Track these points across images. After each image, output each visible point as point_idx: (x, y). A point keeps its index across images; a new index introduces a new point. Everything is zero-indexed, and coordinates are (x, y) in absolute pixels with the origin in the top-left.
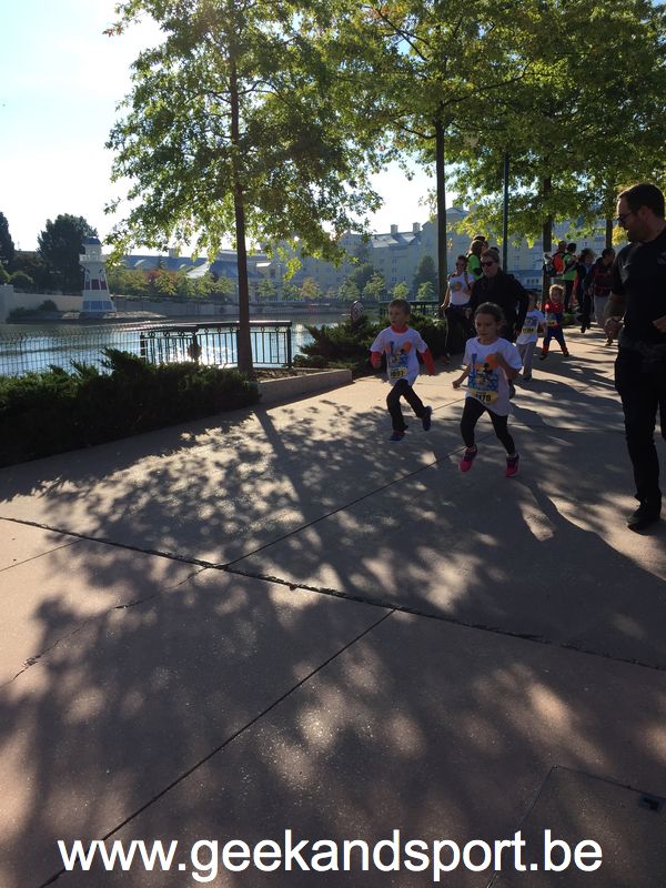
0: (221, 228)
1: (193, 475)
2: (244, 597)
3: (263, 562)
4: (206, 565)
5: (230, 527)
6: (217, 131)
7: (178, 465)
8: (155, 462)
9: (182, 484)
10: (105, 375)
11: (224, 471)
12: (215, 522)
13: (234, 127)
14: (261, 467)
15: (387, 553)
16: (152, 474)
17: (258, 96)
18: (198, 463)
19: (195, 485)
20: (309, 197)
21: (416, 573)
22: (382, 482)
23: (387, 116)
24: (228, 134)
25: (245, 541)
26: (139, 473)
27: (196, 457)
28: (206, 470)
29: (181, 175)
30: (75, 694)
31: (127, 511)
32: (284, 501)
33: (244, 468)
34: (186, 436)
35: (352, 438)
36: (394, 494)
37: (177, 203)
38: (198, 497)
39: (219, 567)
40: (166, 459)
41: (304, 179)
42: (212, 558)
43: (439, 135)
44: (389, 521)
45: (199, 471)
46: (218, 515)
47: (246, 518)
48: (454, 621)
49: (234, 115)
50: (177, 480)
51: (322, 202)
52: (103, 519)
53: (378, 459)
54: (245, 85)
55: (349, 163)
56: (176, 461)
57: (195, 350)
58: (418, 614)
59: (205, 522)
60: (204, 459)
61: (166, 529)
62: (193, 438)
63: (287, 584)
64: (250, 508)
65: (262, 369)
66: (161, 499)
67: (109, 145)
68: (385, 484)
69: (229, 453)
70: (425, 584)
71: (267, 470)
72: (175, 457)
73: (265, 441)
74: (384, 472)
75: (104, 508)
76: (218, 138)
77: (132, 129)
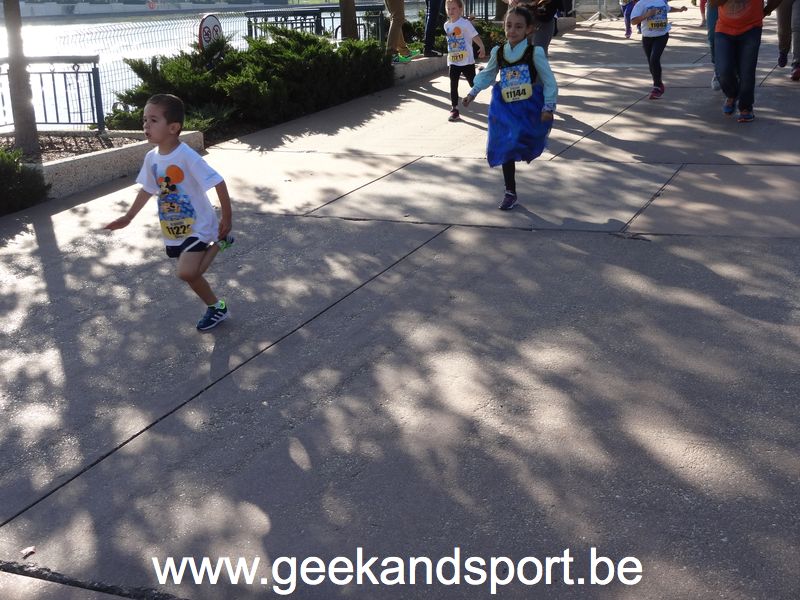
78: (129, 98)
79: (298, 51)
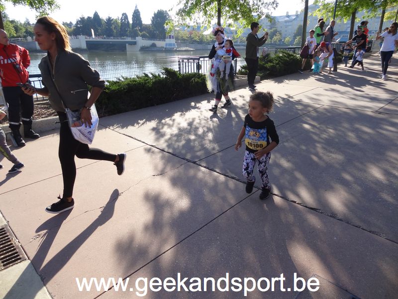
10: (163, 77)
57: (199, 67)
78: (243, 67)
79: (288, 58)
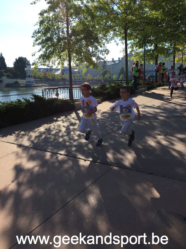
0: (65, 60)
1: (57, 129)
2: (71, 163)
3: (77, 154)
4: (61, 154)
5: (68, 144)
6: (63, 32)
7: (53, 127)
8: (46, 126)
9: (54, 132)
10: (32, 102)
11: (66, 128)
12: (63, 142)
13: (68, 31)
14: (76, 127)
15: (111, 151)
16: (46, 129)
17: (74, 22)
18: (58, 126)
19: (58, 132)
20: (89, 51)
21: (120, 156)
22: (110, 131)
23: (111, 27)
24: (66, 33)
25: (72, 147)
26: (42, 129)
27: (58, 124)
28: (61, 128)
29: (53, 45)
30: (25, 190)
31: (39, 140)
32: (82, 137)
33: (71, 127)
34: (55, 118)
35: (102, 119)
36: (113, 134)
37: (52, 53)
38: (58, 135)
39: (65, 155)
40: (50, 125)
41: (87, 45)
42: (62, 152)
43: (126, 32)
44: (112, 142)
45: (59, 128)
46: (64, 141)
47: (72, 141)
48: (130, 169)
49: (68, 28)
50: (53, 131)
51: (93, 52)
52: (32, 142)
53: (109, 125)
54: (70, 19)
55: (100, 41)
56: (52, 125)
57: (57, 95)
58: (121, 168)
59: (61, 142)
60: (60, 125)
61: (50, 144)
62: (57, 119)
63: (84, 160)
64: (73, 138)
65: (76, 99)
66: (48, 136)
67: (33, 37)
68: (111, 132)
69: (67, 123)
70: (122, 159)
71: (78, 128)
72: (52, 124)
73: (77, 120)
74: (111, 128)
75: (33, 139)
76: (63, 34)
77: (39, 32)
79: (118, 86)
